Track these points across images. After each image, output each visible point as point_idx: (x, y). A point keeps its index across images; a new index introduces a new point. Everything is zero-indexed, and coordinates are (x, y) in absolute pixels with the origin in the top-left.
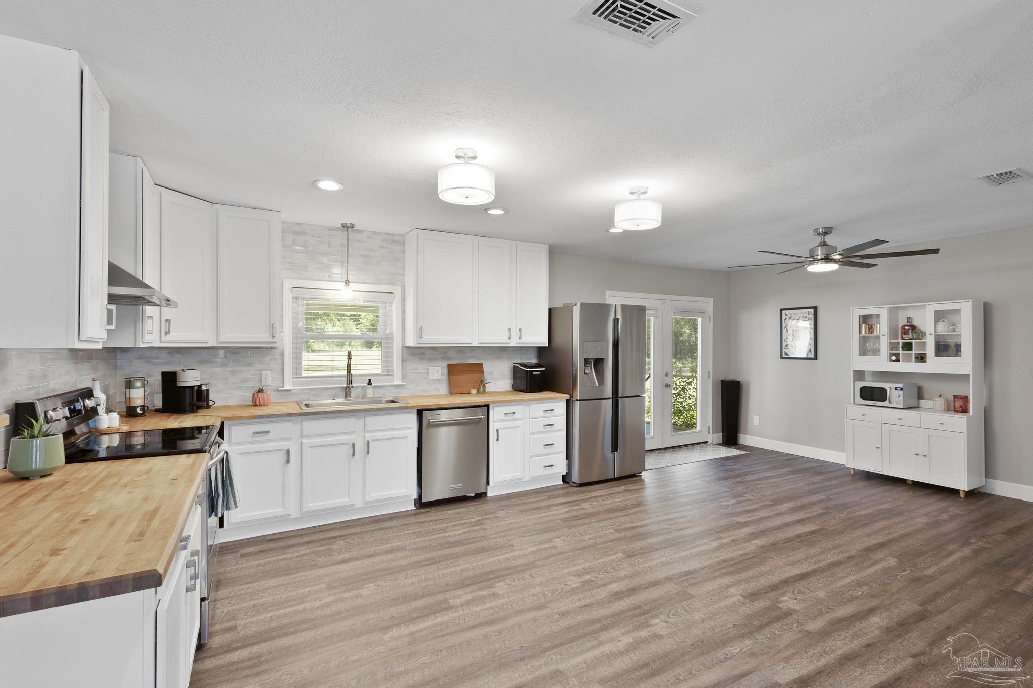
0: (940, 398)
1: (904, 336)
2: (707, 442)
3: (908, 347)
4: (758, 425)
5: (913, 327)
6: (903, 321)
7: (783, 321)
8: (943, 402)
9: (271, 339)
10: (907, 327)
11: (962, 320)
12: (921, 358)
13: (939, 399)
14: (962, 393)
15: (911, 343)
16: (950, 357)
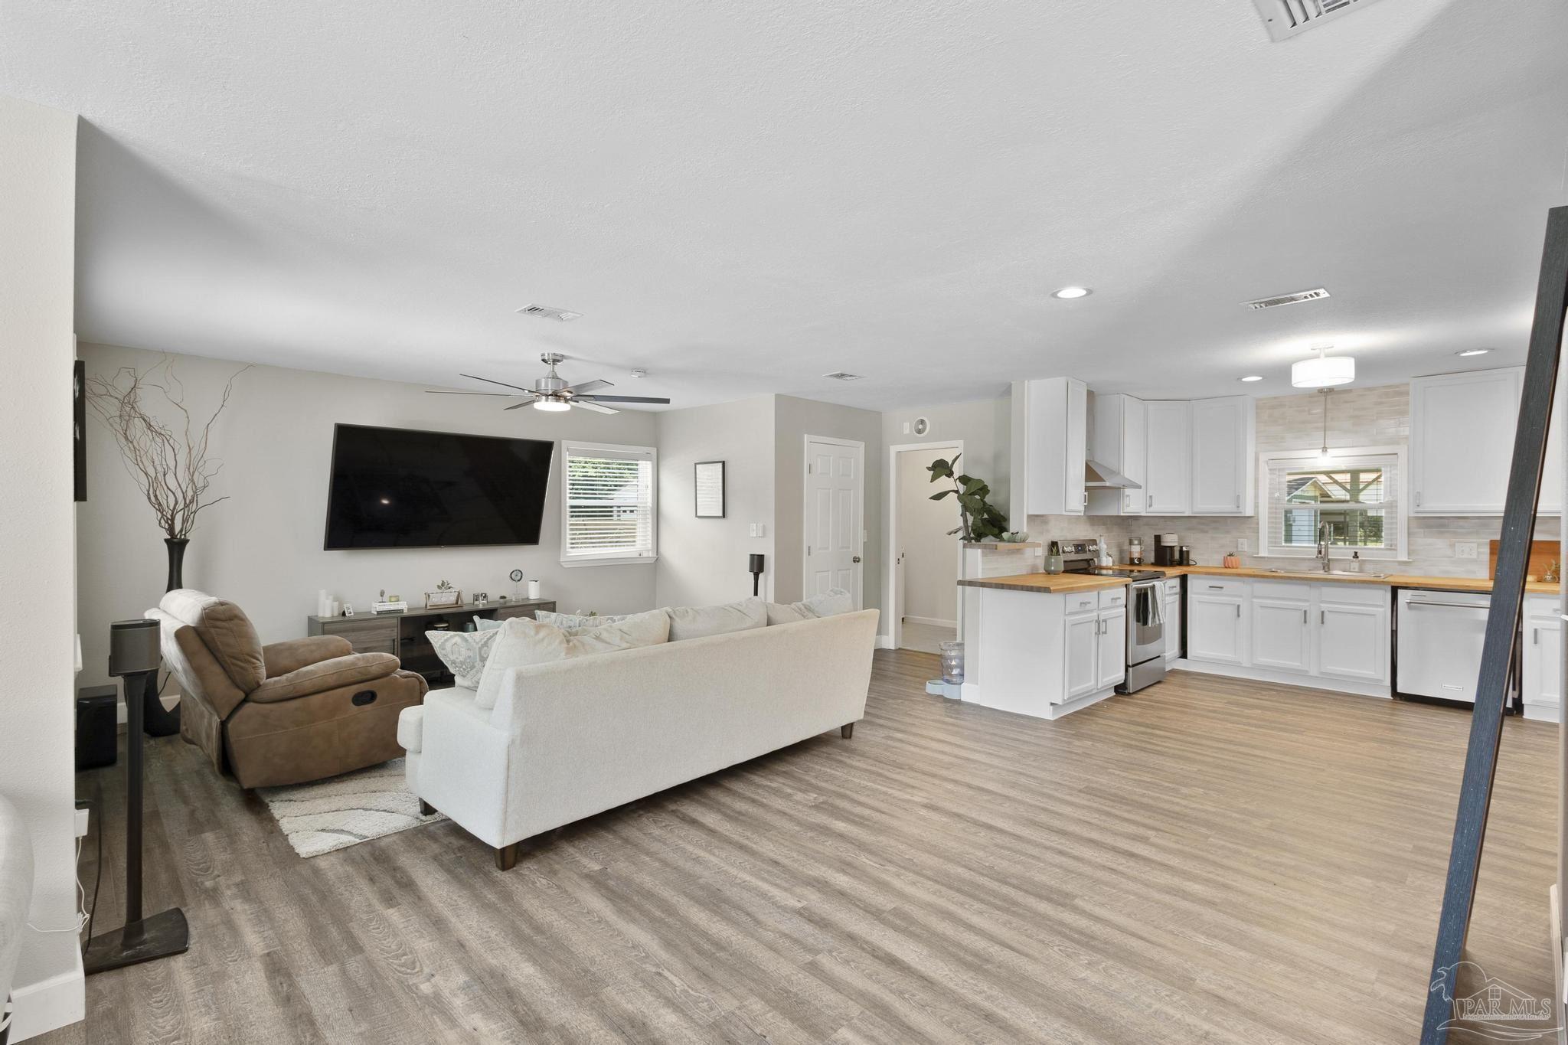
9: (1236, 510)
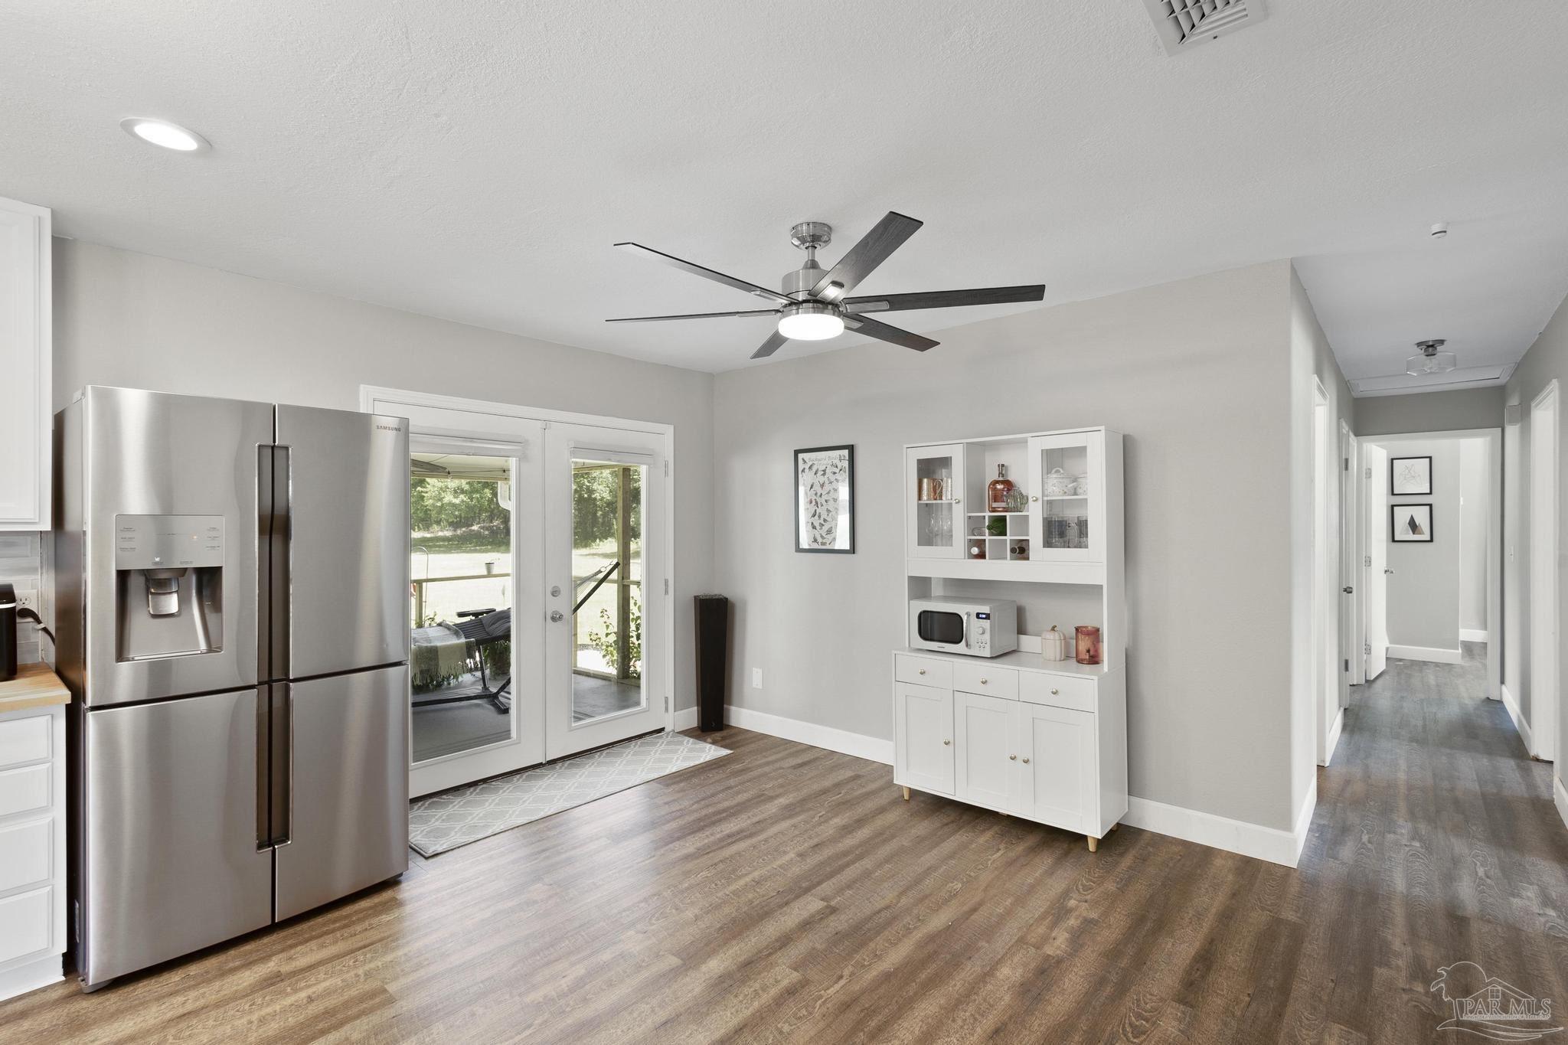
0: (1052, 633)
1: (995, 505)
2: (663, 729)
3: (999, 526)
4: (761, 688)
5: (1009, 485)
6: (992, 475)
7: (800, 476)
8: (1058, 643)
10: (999, 487)
11: (1088, 471)
12: (1021, 551)
13: (1050, 636)
14: (1089, 623)
15: (1004, 519)
16: (1069, 547)
